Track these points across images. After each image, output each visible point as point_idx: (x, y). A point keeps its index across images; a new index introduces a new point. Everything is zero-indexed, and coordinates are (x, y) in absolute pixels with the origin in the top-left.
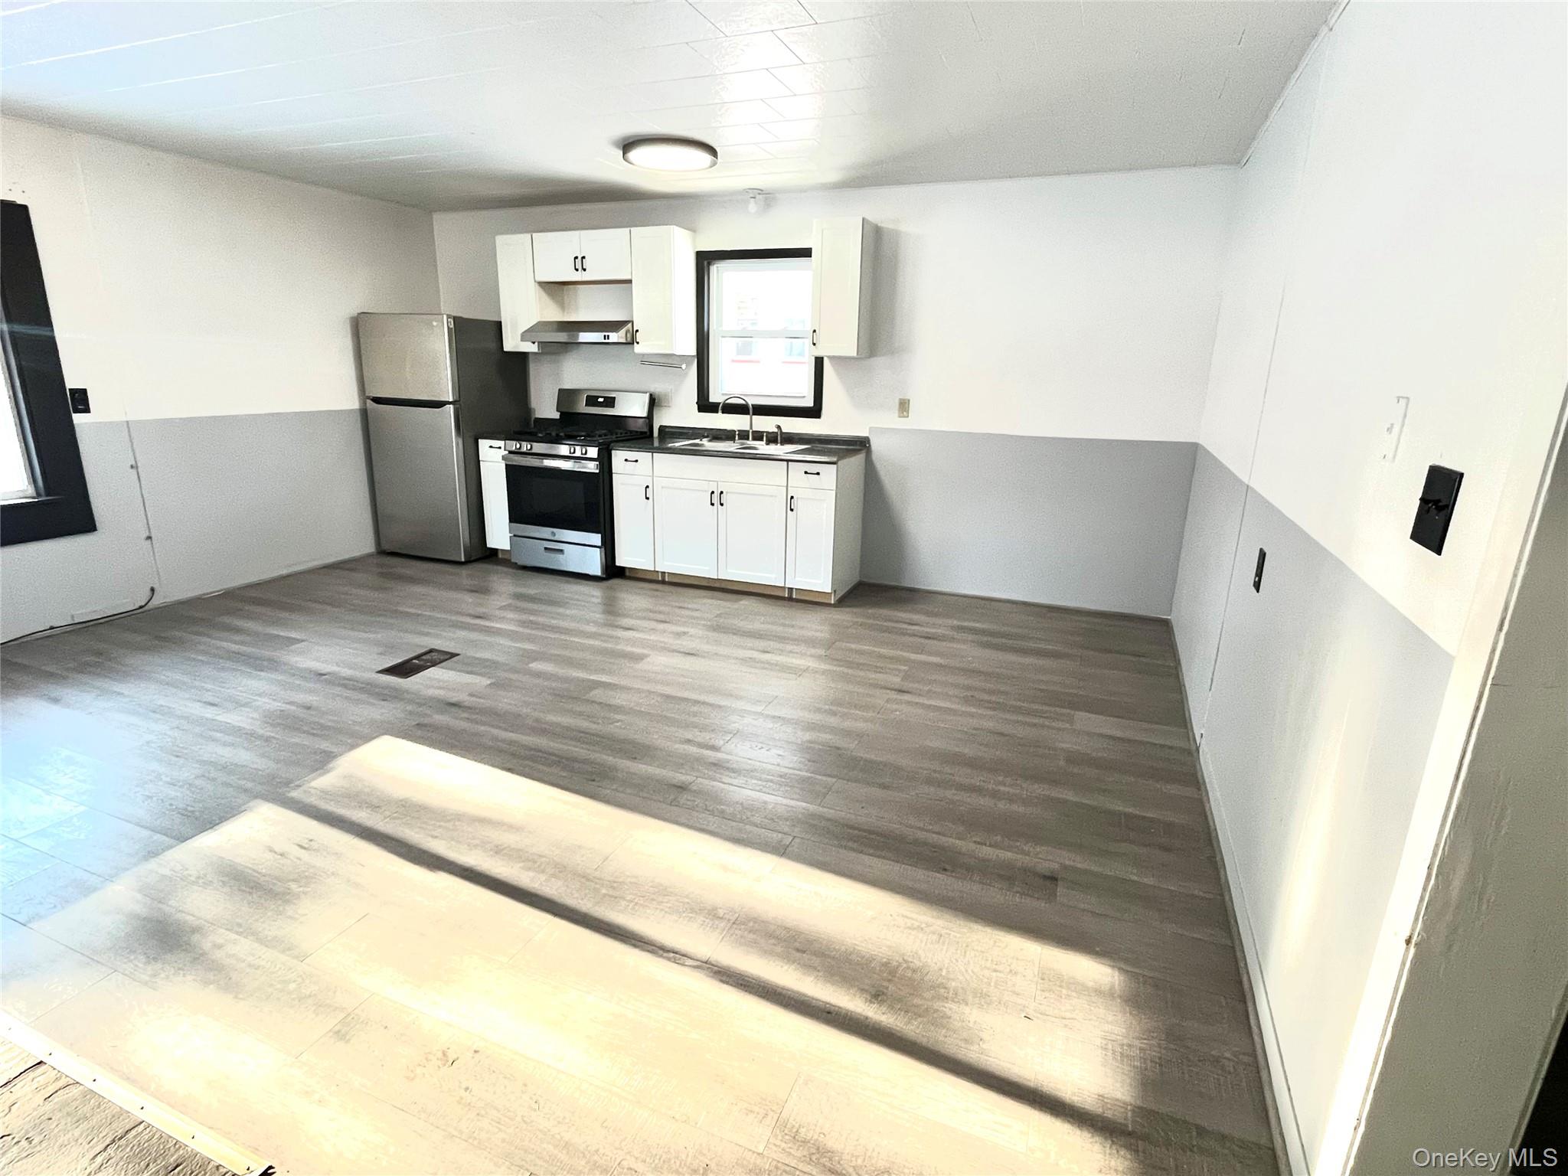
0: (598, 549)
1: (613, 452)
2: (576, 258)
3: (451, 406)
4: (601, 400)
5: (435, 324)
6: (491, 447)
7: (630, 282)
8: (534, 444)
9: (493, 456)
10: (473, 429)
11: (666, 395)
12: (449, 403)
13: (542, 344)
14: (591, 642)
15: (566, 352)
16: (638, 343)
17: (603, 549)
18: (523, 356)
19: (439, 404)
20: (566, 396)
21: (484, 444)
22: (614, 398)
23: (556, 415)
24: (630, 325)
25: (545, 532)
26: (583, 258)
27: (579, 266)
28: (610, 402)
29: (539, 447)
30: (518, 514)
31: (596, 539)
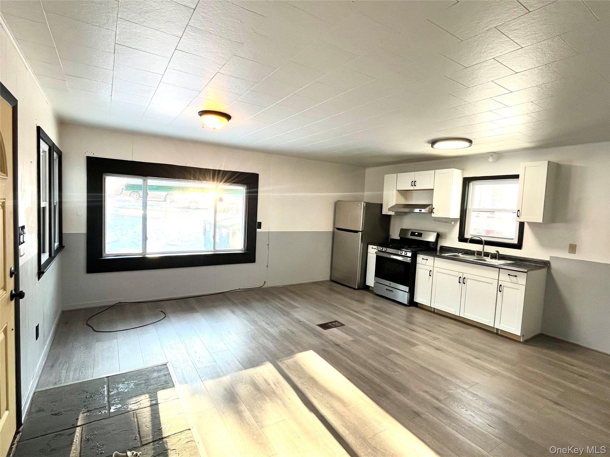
0: (407, 293)
1: (418, 255)
2: (413, 181)
3: (361, 233)
4: (416, 234)
5: (359, 204)
6: (372, 248)
7: (433, 190)
8: (387, 249)
9: (373, 251)
10: (367, 242)
11: (445, 233)
12: (360, 231)
13: (396, 212)
14: (396, 332)
15: (405, 215)
16: (434, 213)
17: (409, 294)
18: (389, 216)
19: (356, 232)
20: (403, 231)
21: (370, 247)
22: (422, 233)
23: (399, 238)
24: (431, 206)
25: (387, 283)
26: (415, 181)
27: (413, 184)
28: (420, 235)
29: (390, 250)
30: (378, 274)
31: (407, 289)
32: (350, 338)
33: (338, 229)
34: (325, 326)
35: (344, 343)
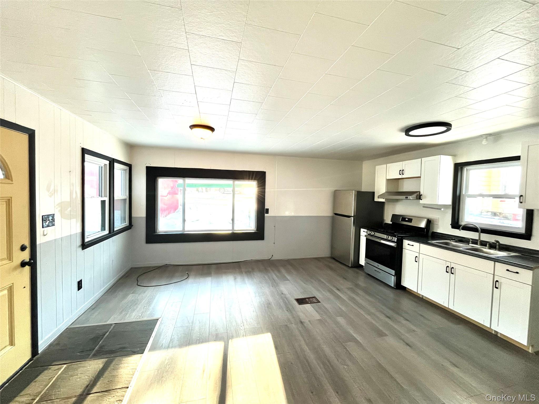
0: (393, 276)
1: (404, 240)
2: (401, 170)
3: (353, 218)
4: (407, 219)
5: (351, 193)
6: (364, 231)
7: (420, 177)
8: (376, 233)
9: (364, 234)
10: (359, 225)
11: (436, 220)
12: (352, 217)
13: (386, 199)
14: (368, 317)
15: (398, 202)
16: (421, 200)
17: (395, 277)
18: (383, 203)
19: (349, 217)
20: (395, 217)
21: (362, 230)
22: (412, 219)
23: (391, 223)
24: (418, 193)
25: (376, 264)
26: (403, 170)
27: (401, 173)
28: (410, 220)
29: (378, 234)
30: (368, 256)
31: (393, 272)
32: (317, 317)
33: (336, 214)
34: (301, 301)
35: (309, 321)
